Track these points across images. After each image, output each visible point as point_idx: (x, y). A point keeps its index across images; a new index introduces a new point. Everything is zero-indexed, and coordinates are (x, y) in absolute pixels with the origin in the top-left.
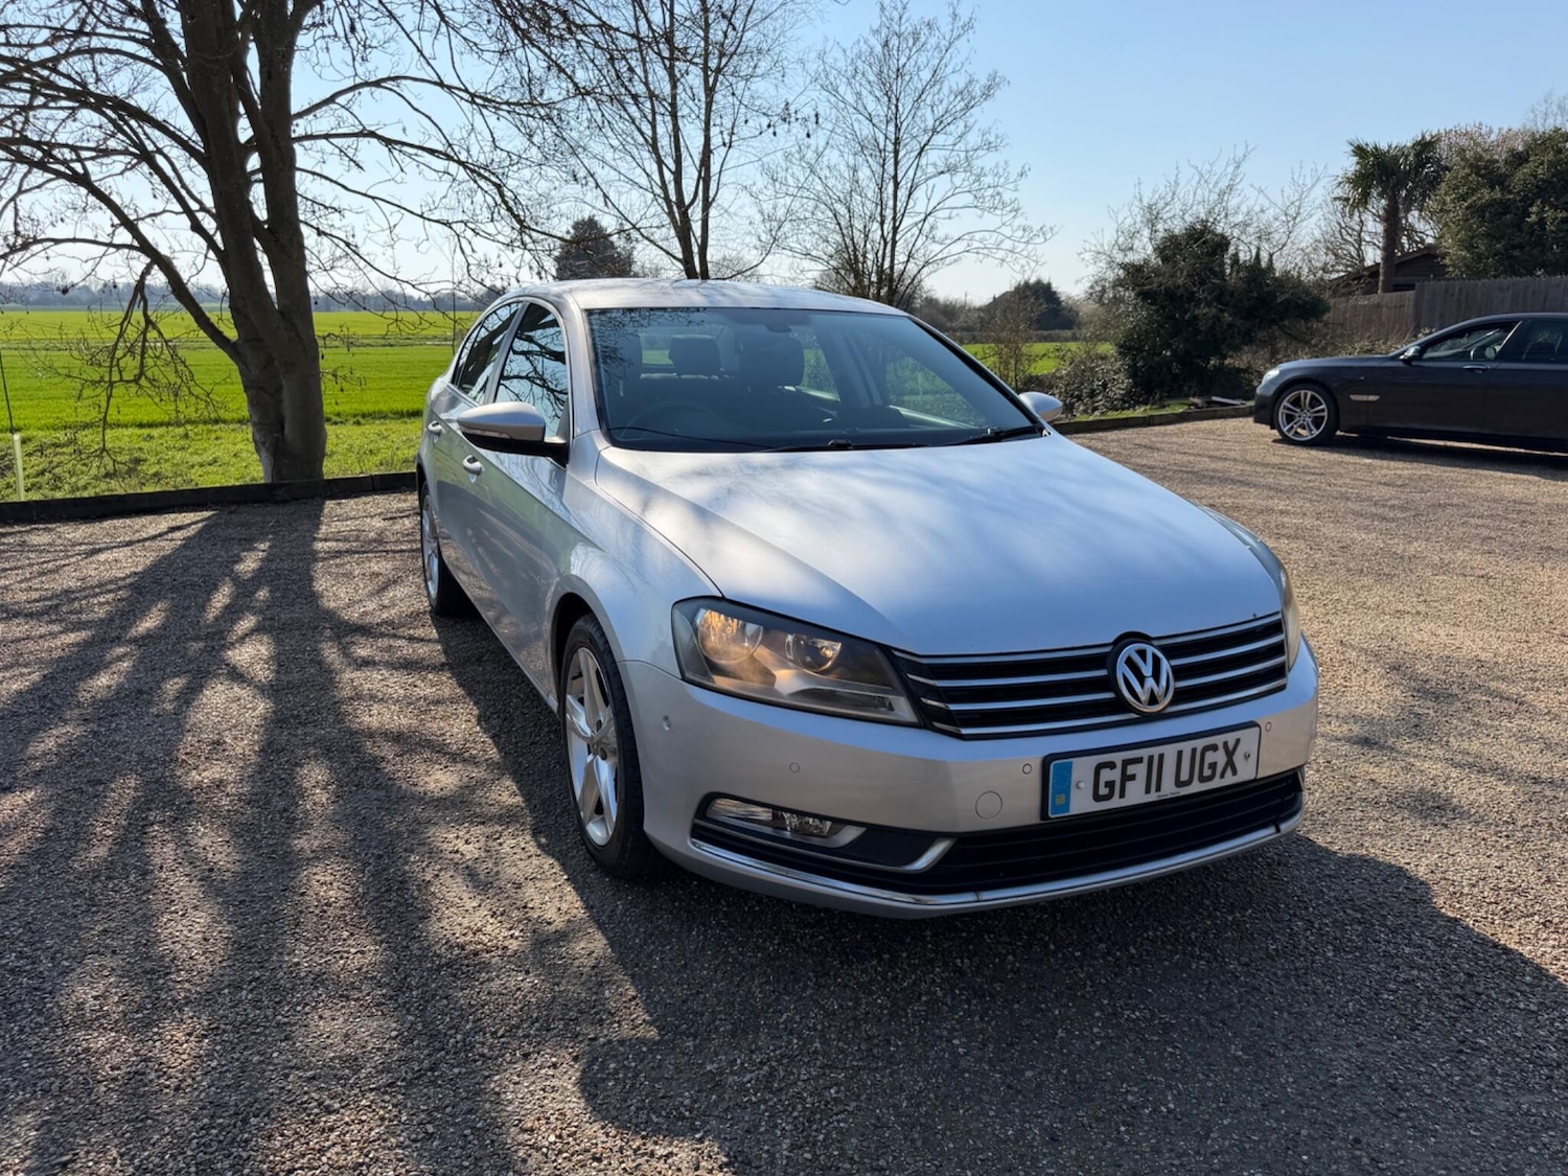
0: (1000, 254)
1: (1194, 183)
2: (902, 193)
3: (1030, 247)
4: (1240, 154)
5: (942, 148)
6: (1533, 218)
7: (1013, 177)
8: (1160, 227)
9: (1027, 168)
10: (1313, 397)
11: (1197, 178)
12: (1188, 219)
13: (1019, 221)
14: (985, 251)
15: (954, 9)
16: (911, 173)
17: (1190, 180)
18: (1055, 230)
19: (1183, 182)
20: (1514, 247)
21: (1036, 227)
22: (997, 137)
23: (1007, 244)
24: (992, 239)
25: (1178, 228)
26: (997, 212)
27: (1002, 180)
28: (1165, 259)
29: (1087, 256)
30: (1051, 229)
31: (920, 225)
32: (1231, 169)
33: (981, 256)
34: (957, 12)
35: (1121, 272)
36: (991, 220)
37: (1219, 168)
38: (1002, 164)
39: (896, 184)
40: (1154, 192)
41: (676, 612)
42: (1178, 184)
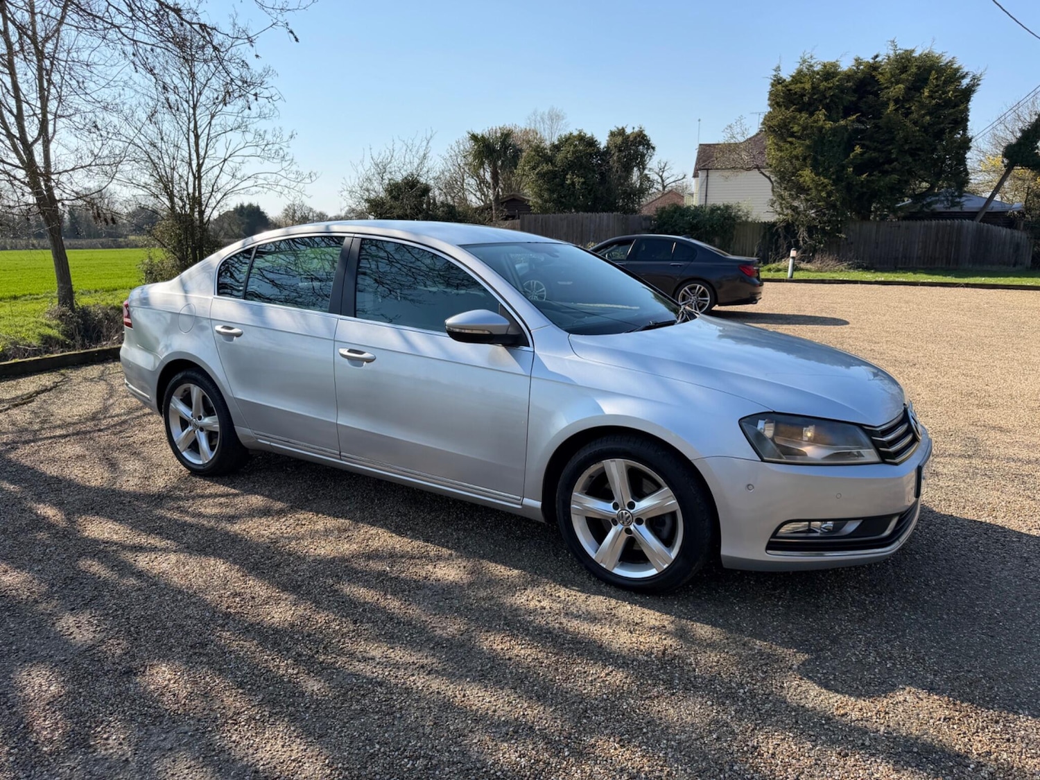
0: (279, 189)
1: (404, 151)
2: (202, 144)
3: (301, 185)
4: (428, 137)
5: (231, 114)
6: (568, 182)
7: (286, 137)
8: (387, 176)
9: (294, 133)
11: (405, 148)
12: (405, 174)
13: (294, 168)
14: (268, 187)
15: (234, 20)
16: (206, 131)
17: (401, 149)
18: (318, 175)
19: (397, 149)
20: (562, 197)
21: (306, 173)
22: (270, 110)
23: (284, 182)
24: (272, 178)
25: (399, 178)
26: (275, 161)
27: (279, 139)
28: (395, 198)
29: (345, 193)
30: (315, 174)
31: (221, 165)
32: (424, 143)
33: (265, 190)
34: (236, 21)
35: (367, 205)
36: (273, 166)
37: (417, 142)
38: (277, 128)
39: (197, 137)
40: (380, 154)
41: (743, 424)
42: (394, 150)
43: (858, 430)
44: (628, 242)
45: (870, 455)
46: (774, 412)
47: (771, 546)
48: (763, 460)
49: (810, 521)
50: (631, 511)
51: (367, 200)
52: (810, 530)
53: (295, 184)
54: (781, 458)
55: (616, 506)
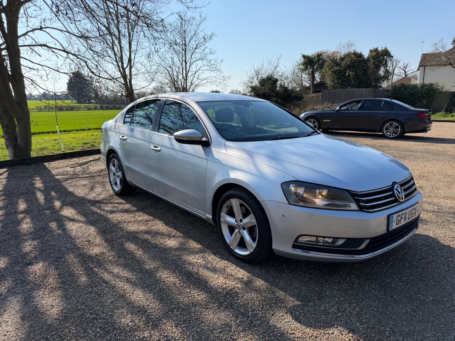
0: (217, 83)
1: (268, 64)
2: (188, 66)
3: (225, 81)
4: (279, 57)
5: (199, 53)
6: (347, 74)
7: (219, 62)
8: (260, 76)
9: (223, 59)
10: (313, 121)
11: (268, 63)
12: (267, 74)
13: (222, 74)
14: (212, 83)
15: (201, 14)
16: (190, 60)
17: (267, 64)
18: (232, 77)
19: (265, 64)
20: (343, 81)
21: (227, 76)
22: (214, 50)
23: (218, 81)
24: (214, 79)
25: (265, 76)
26: (215, 72)
27: (216, 63)
28: (262, 85)
29: (241, 84)
30: (231, 77)
31: (194, 75)
32: (277, 61)
33: (211, 84)
34: (201, 15)
35: (250, 89)
36: (214, 74)
37: (274, 60)
38: (216, 58)
39: (186, 63)
40: (257, 67)
41: (283, 186)
42: (263, 65)
43: (346, 193)
44: (359, 102)
45: (354, 206)
46: (298, 181)
47: (294, 247)
48: (290, 204)
49: (317, 237)
50: (241, 223)
51: (250, 87)
52: (317, 241)
53: (223, 81)
54: (298, 203)
55: (236, 221)
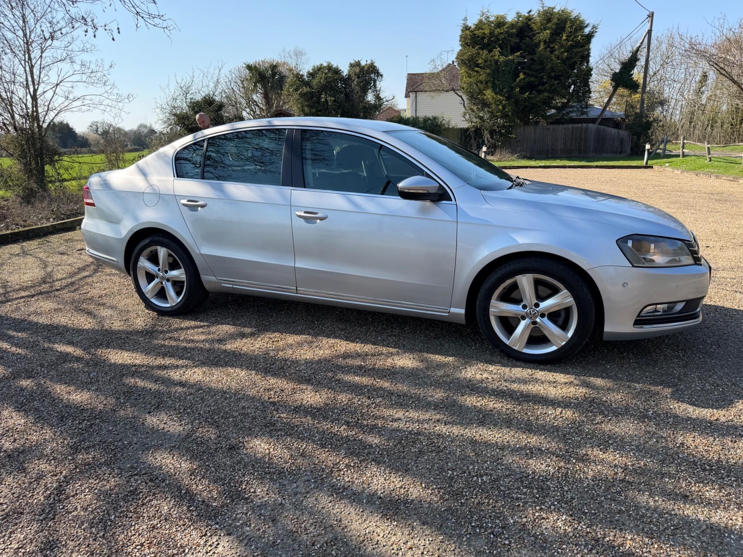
0: (102, 107)
1: (201, 77)
2: (36, 71)
3: (120, 104)
4: (220, 67)
5: (59, 48)
6: (323, 100)
7: (107, 67)
8: (189, 96)
9: (113, 63)
11: (202, 75)
12: (204, 95)
13: (115, 91)
14: (94, 106)
16: (39, 62)
17: (199, 76)
18: (134, 96)
19: (196, 76)
20: (319, 111)
21: (125, 94)
22: (92, 45)
23: (106, 102)
24: (96, 99)
25: (198, 98)
26: (98, 85)
27: (101, 69)
29: (158, 110)
30: (132, 96)
31: (54, 89)
32: (217, 71)
33: (92, 108)
38: (100, 60)
39: (32, 67)
40: (183, 80)
41: (619, 243)
42: (193, 77)
43: (682, 243)
46: (637, 234)
47: (637, 323)
48: (634, 267)
49: (656, 304)
50: (537, 309)
51: (175, 115)
52: (656, 311)
53: (116, 103)
54: (644, 264)
55: (525, 307)
